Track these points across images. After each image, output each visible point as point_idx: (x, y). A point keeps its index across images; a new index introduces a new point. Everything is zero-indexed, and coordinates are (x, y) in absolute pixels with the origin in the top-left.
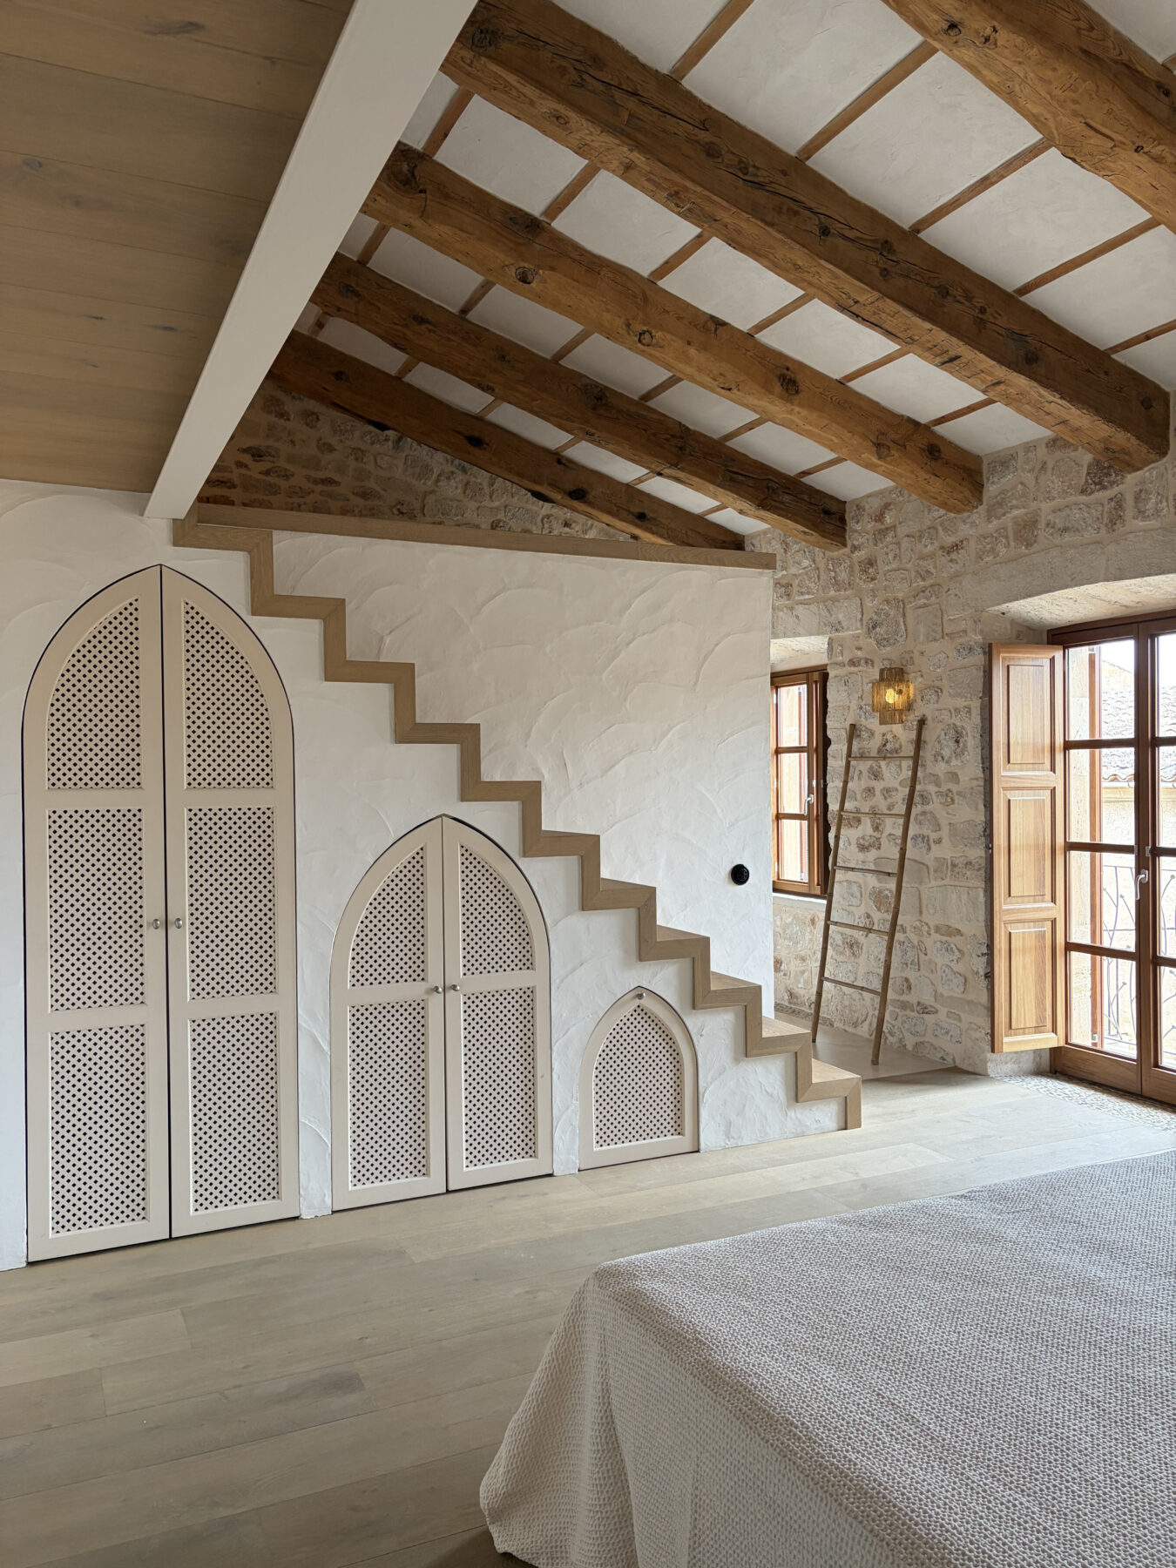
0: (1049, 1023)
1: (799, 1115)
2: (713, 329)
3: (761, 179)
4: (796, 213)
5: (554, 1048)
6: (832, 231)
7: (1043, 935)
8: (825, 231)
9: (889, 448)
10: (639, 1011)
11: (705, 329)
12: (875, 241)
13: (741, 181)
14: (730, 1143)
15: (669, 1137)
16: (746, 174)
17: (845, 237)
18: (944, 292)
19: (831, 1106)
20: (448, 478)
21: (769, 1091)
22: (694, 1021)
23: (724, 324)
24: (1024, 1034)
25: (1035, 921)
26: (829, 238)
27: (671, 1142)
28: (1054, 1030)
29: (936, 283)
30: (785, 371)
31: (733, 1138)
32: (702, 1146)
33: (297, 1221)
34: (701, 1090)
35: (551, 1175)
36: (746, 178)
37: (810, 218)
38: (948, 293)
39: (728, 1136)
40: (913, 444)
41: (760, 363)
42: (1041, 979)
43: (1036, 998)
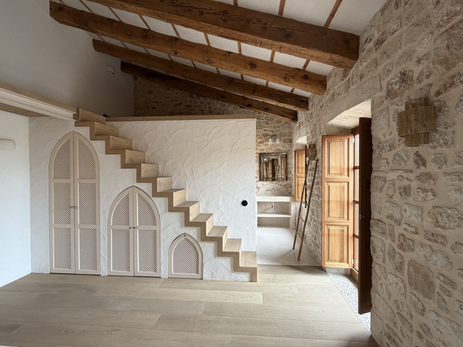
0: (345, 259)
1: (235, 275)
2: (228, 55)
3: (179, 4)
4: (191, 10)
5: (161, 246)
6: (204, 12)
7: (343, 231)
8: (202, 13)
9: (288, 78)
10: (186, 239)
11: (226, 55)
12: (221, 12)
13: (172, 6)
14: (212, 279)
15: (195, 274)
16: (174, 3)
17: (209, 13)
18: (249, 21)
19: (247, 274)
20: (229, 106)
21: (226, 266)
22: (202, 244)
23: (231, 53)
24: (335, 262)
25: (340, 226)
26: (203, 15)
27: (194, 275)
28: (348, 262)
29: (246, 20)
30: (252, 62)
31: (214, 278)
32: (204, 278)
33: (100, 276)
34: (204, 263)
35: (160, 277)
36: (174, 5)
37: (195, 11)
38: (250, 21)
39: (212, 277)
40: (298, 76)
41: (243, 61)
42: (342, 245)
43: (340, 251)
